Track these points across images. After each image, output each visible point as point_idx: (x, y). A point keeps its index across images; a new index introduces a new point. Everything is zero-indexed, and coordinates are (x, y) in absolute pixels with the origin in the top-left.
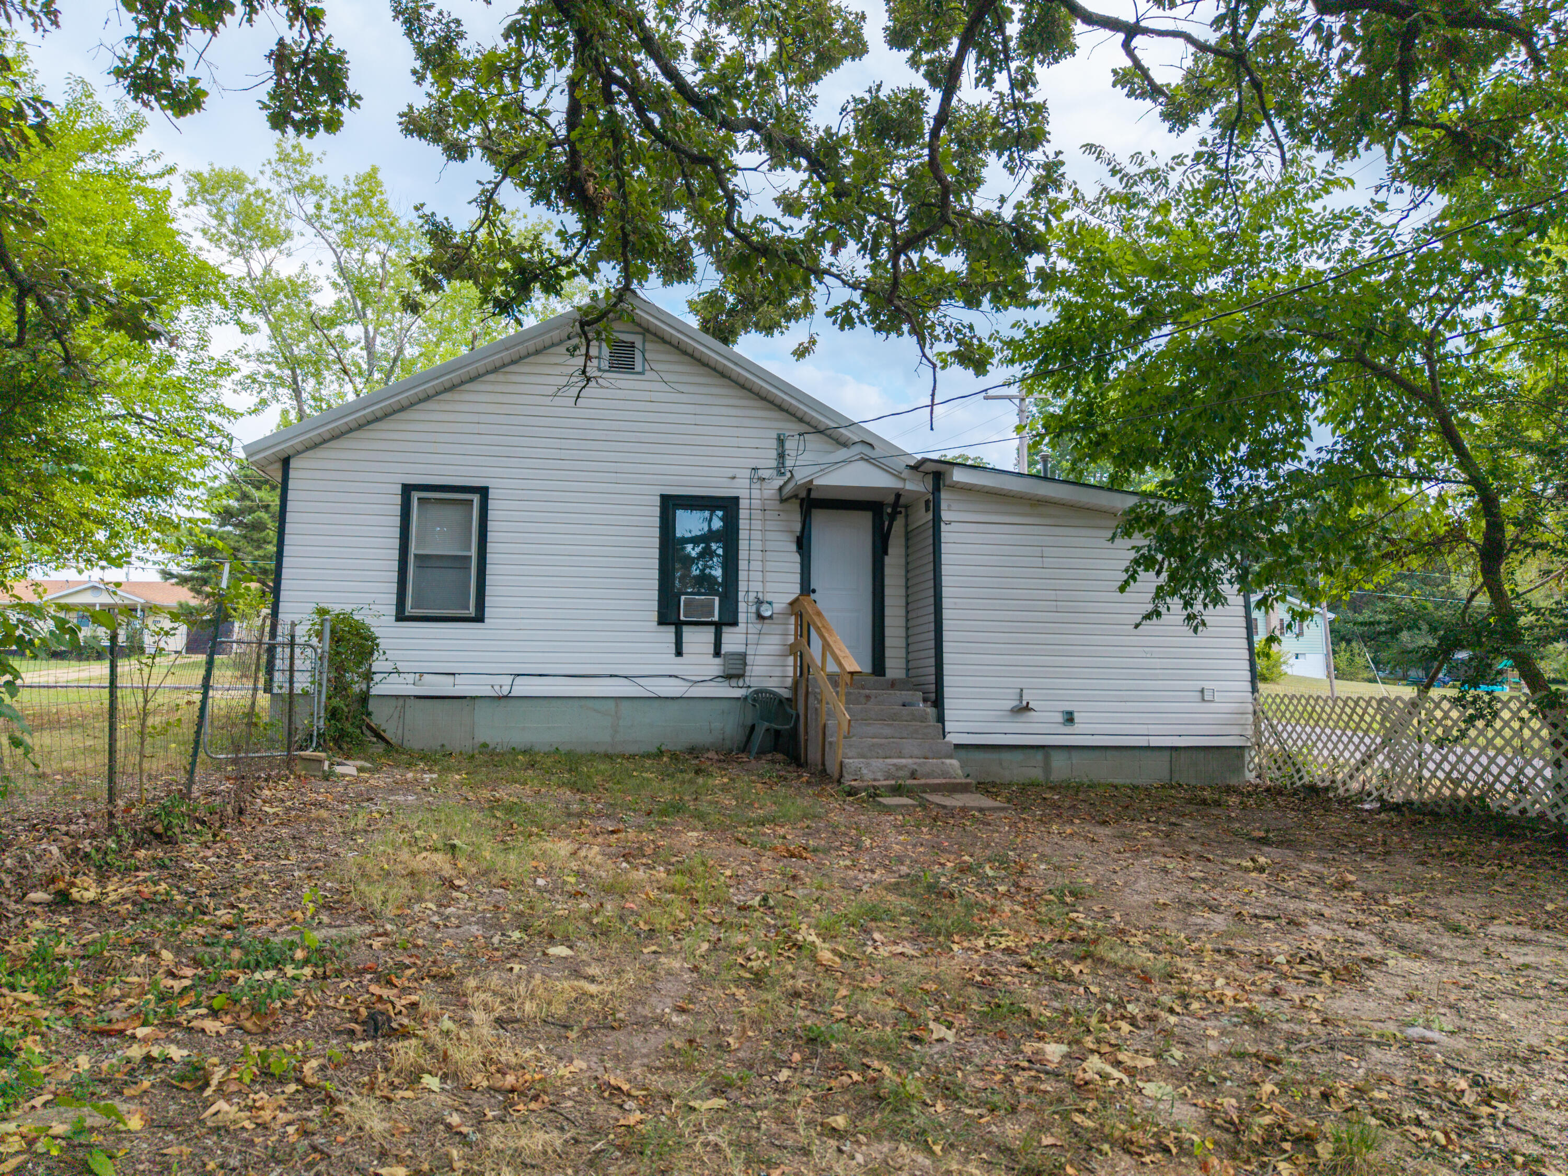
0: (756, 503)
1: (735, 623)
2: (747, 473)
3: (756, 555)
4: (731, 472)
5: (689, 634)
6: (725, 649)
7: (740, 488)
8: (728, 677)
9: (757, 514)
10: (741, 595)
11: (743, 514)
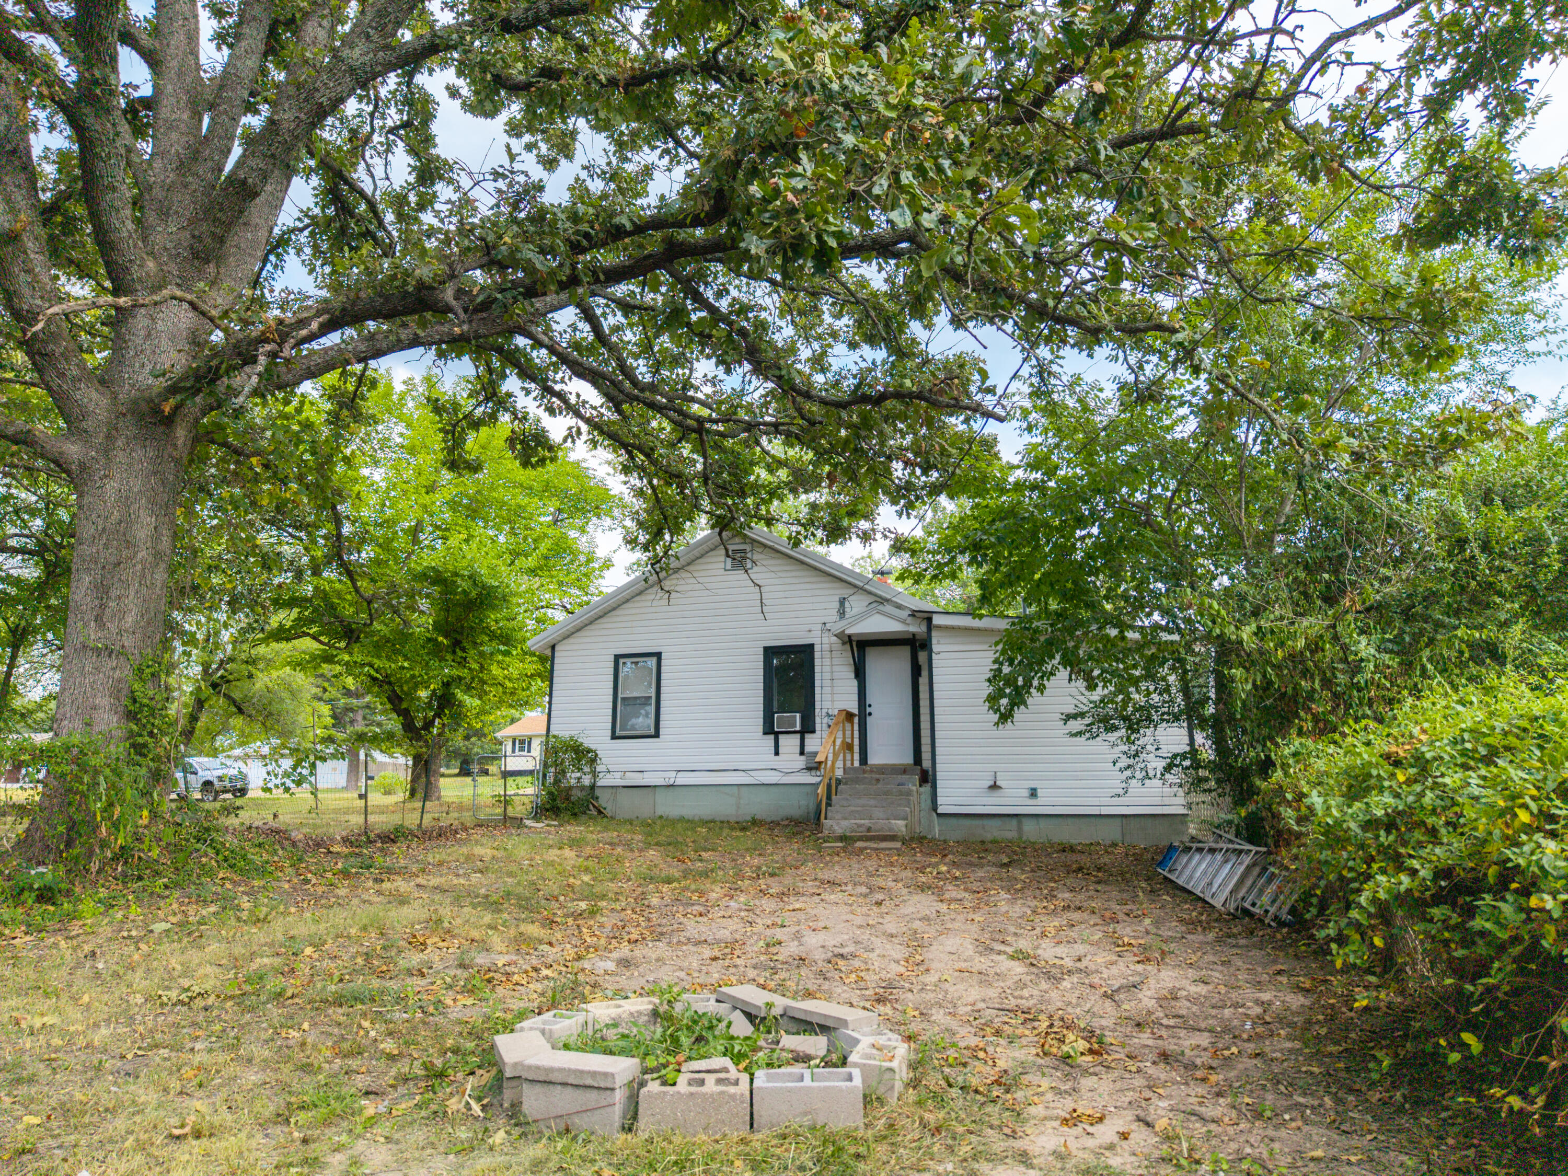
0: (826, 647)
1: (813, 732)
2: (819, 627)
3: (827, 683)
4: (807, 627)
5: (783, 739)
6: (808, 749)
7: (813, 638)
8: (809, 769)
9: (827, 654)
10: (817, 711)
11: (817, 655)
